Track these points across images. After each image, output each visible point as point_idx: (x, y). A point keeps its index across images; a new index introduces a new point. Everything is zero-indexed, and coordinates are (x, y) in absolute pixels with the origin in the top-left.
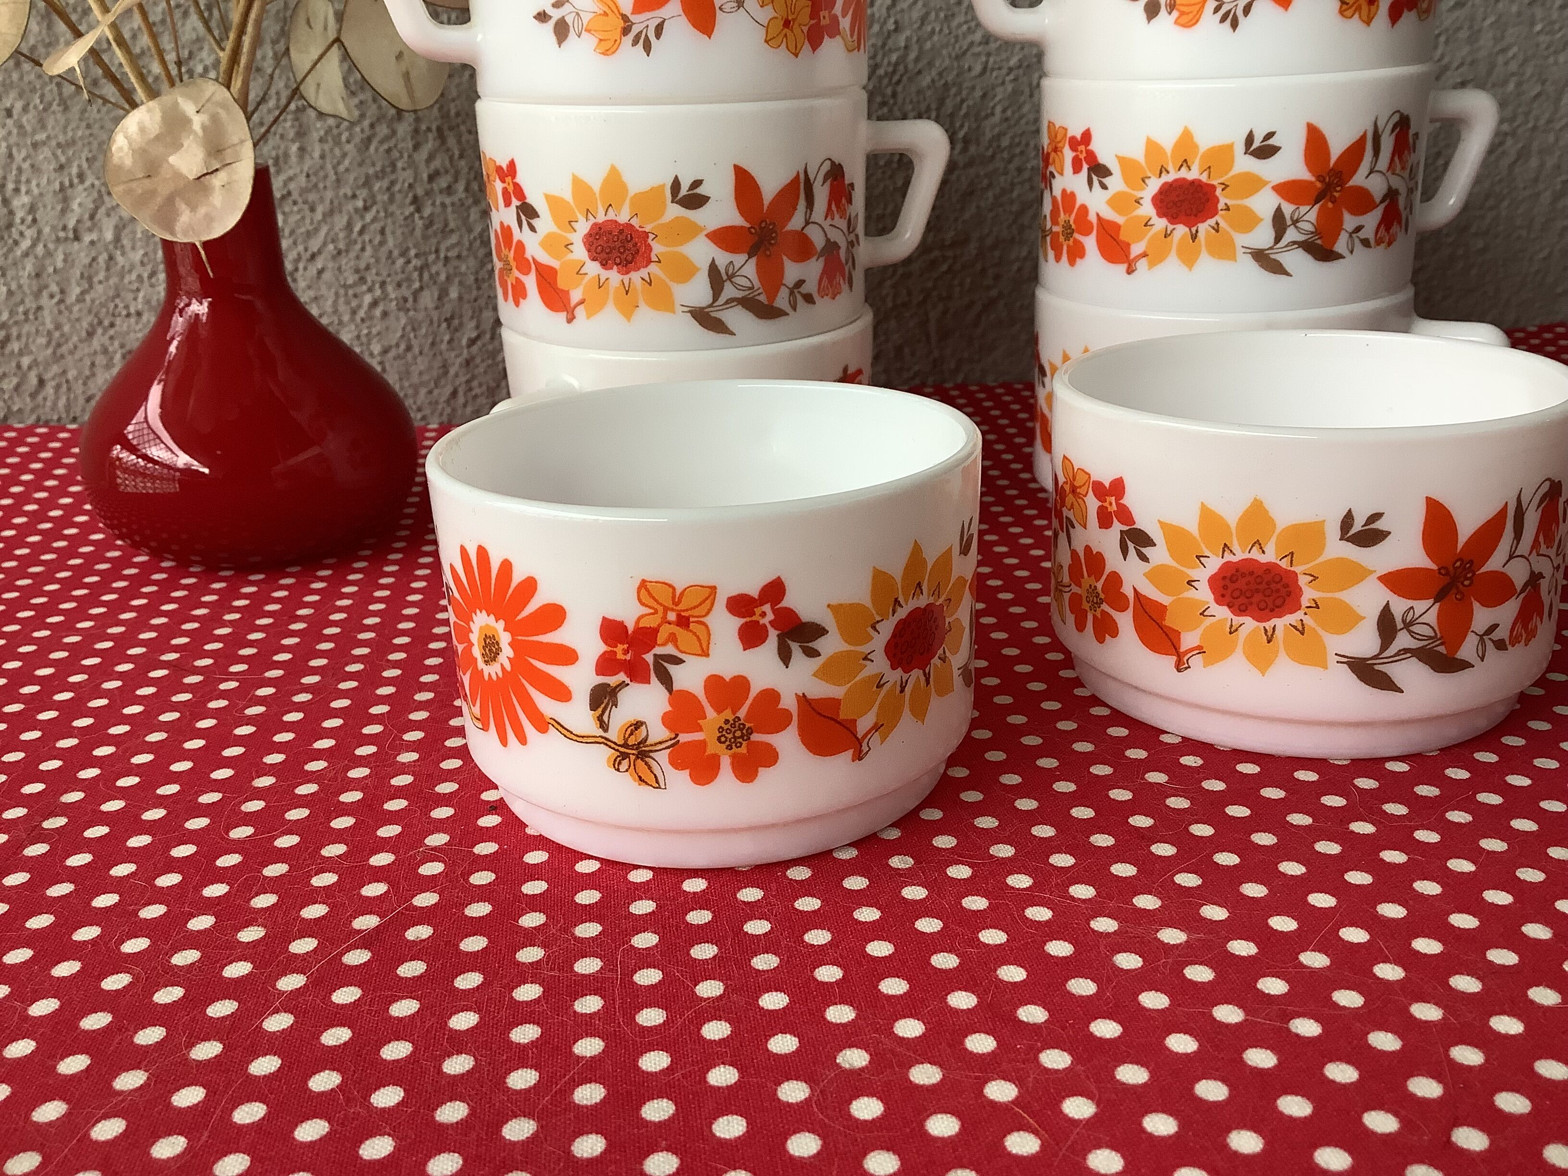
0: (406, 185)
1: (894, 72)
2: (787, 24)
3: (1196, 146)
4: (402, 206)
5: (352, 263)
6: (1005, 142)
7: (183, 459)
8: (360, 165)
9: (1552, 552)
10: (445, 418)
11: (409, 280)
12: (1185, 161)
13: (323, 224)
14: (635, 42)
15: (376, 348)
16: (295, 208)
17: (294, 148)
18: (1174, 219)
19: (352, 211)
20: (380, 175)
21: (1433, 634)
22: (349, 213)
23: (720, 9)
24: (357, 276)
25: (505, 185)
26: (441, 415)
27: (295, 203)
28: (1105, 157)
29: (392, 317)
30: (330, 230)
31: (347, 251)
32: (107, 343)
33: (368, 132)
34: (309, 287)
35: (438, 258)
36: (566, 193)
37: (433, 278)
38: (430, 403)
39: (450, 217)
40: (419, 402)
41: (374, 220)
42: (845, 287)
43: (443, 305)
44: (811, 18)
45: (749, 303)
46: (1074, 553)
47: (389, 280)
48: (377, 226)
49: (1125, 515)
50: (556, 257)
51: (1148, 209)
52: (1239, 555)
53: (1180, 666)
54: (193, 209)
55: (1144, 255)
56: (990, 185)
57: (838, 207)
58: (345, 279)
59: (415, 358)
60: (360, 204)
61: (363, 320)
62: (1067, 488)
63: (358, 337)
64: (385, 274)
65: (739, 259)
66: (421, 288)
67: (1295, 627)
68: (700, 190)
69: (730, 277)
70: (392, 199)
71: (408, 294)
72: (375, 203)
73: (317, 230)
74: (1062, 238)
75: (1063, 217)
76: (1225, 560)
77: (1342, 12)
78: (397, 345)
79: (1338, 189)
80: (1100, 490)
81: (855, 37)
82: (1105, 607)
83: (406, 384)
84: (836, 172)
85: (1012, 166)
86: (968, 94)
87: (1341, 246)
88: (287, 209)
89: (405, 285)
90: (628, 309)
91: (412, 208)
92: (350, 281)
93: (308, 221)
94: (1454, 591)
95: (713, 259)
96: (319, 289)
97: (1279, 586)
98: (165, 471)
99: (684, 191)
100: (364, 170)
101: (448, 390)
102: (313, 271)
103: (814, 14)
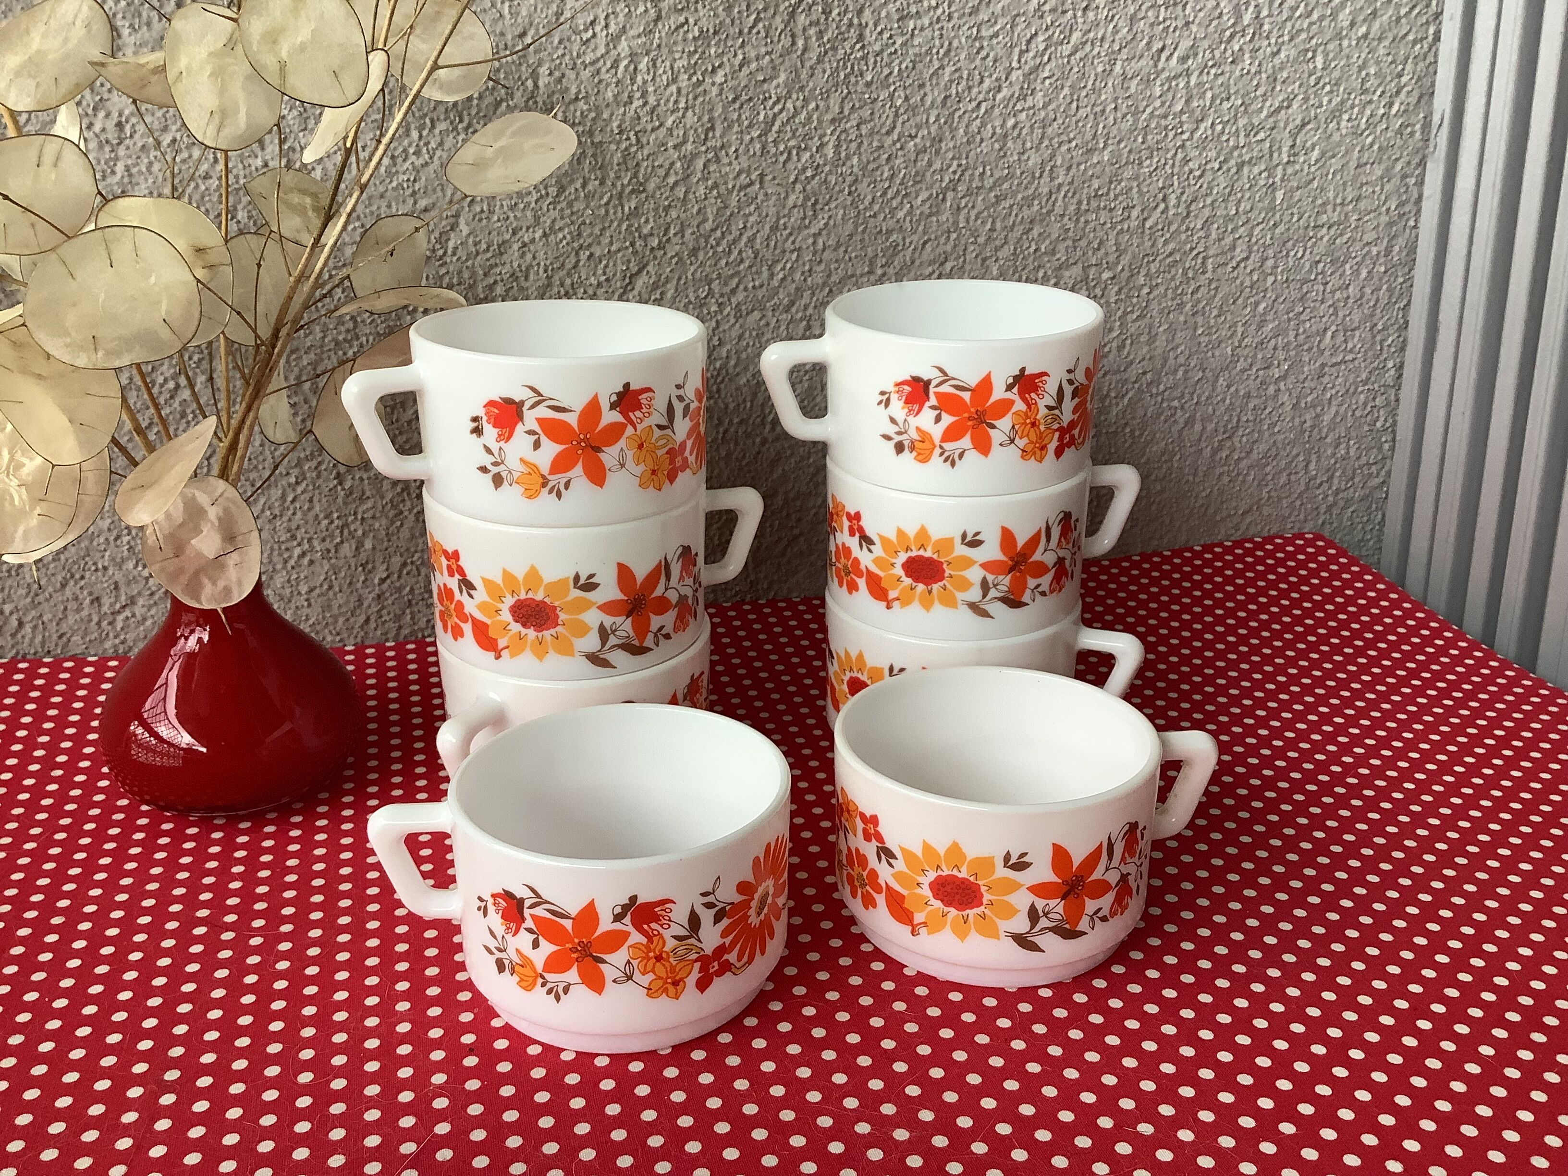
2: (654, 472)
3: (929, 537)
4: (327, 480)
9: (1134, 860)
10: (359, 640)
11: (332, 536)
12: (923, 545)
14: (550, 492)
15: (304, 589)
18: (916, 579)
19: (286, 485)
21: (1061, 918)
22: (283, 486)
23: (609, 470)
25: (450, 563)
28: (871, 532)
29: (317, 565)
30: (268, 499)
32: (78, 592)
35: (356, 518)
37: (352, 533)
39: (367, 488)
41: (304, 492)
42: (692, 620)
43: (360, 554)
44: (670, 464)
45: (626, 647)
46: (849, 848)
47: (315, 536)
48: (307, 496)
49: (879, 838)
50: (489, 618)
51: (899, 571)
52: (946, 872)
53: (914, 933)
54: (215, 583)
55: (898, 599)
56: (792, 454)
57: (687, 571)
59: (335, 594)
60: (293, 480)
62: (844, 808)
63: (289, 581)
64: (312, 532)
65: (619, 620)
66: (342, 542)
67: (980, 915)
68: (594, 580)
69: (613, 632)
70: (319, 476)
71: (330, 546)
72: (305, 479)
74: (843, 574)
75: (843, 559)
76: (938, 874)
77: (1023, 457)
78: (321, 586)
79: (1024, 563)
80: (864, 818)
81: (699, 463)
82: (868, 888)
83: (328, 615)
84: (686, 552)
87: (1026, 598)
89: (328, 540)
90: (541, 654)
94: (1073, 893)
95: (602, 622)
97: (970, 891)
99: (582, 581)
101: (363, 618)
103: (672, 461)
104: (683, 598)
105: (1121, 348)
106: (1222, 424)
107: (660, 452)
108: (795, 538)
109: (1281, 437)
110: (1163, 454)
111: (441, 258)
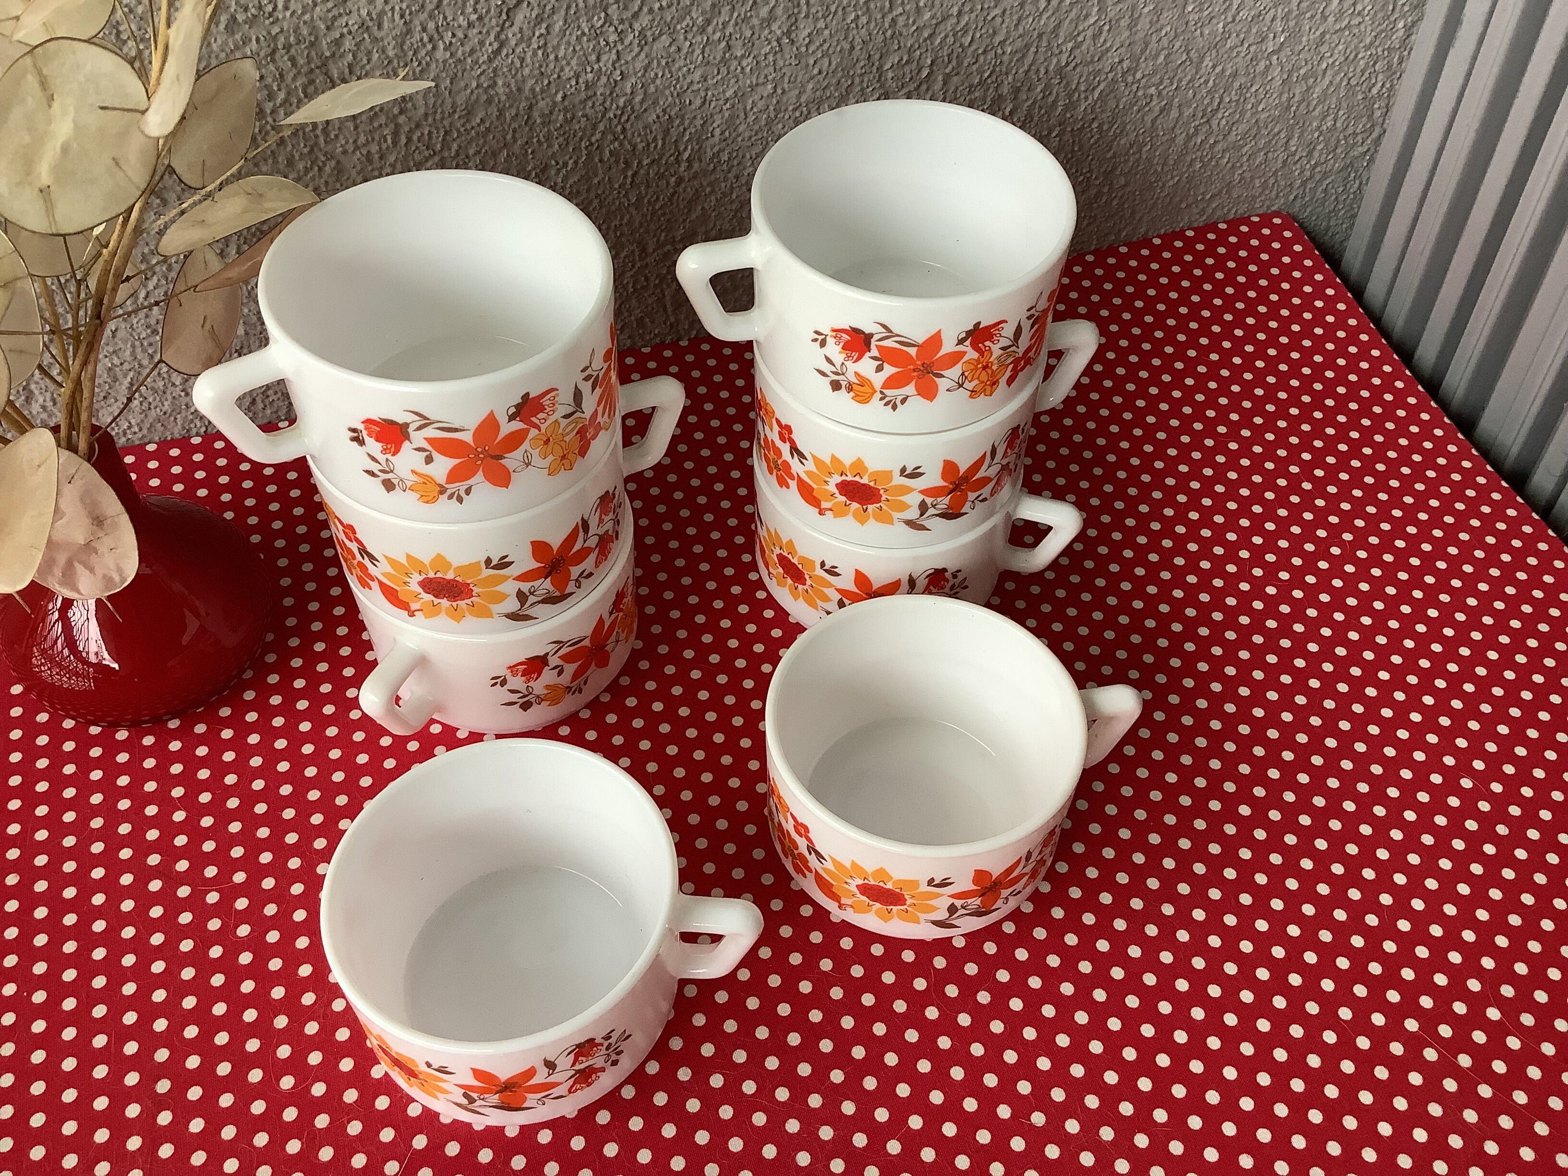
2: (563, 457)
3: (866, 467)
6: (725, 157)
12: (858, 473)
14: (450, 497)
18: (850, 498)
28: (802, 447)
45: (547, 600)
49: (810, 840)
51: (833, 488)
52: (873, 882)
54: (92, 568)
55: (831, 509)
57: (606, 513)
58: (139, 334)
67: (903, 910)
68: (507, 559)
69: (532, 593)
75: (772, 454)
76: (865, 881)
79: (965, 484)
82: (798, 862)
86: (690, 123)
90: (457, 617)
95: (519, 588)
99: (494, 562)
105: (1095, 37)
106: (1200, 109)
109: (1263, 116)
110: (1131, 146)
111: (271, 15)
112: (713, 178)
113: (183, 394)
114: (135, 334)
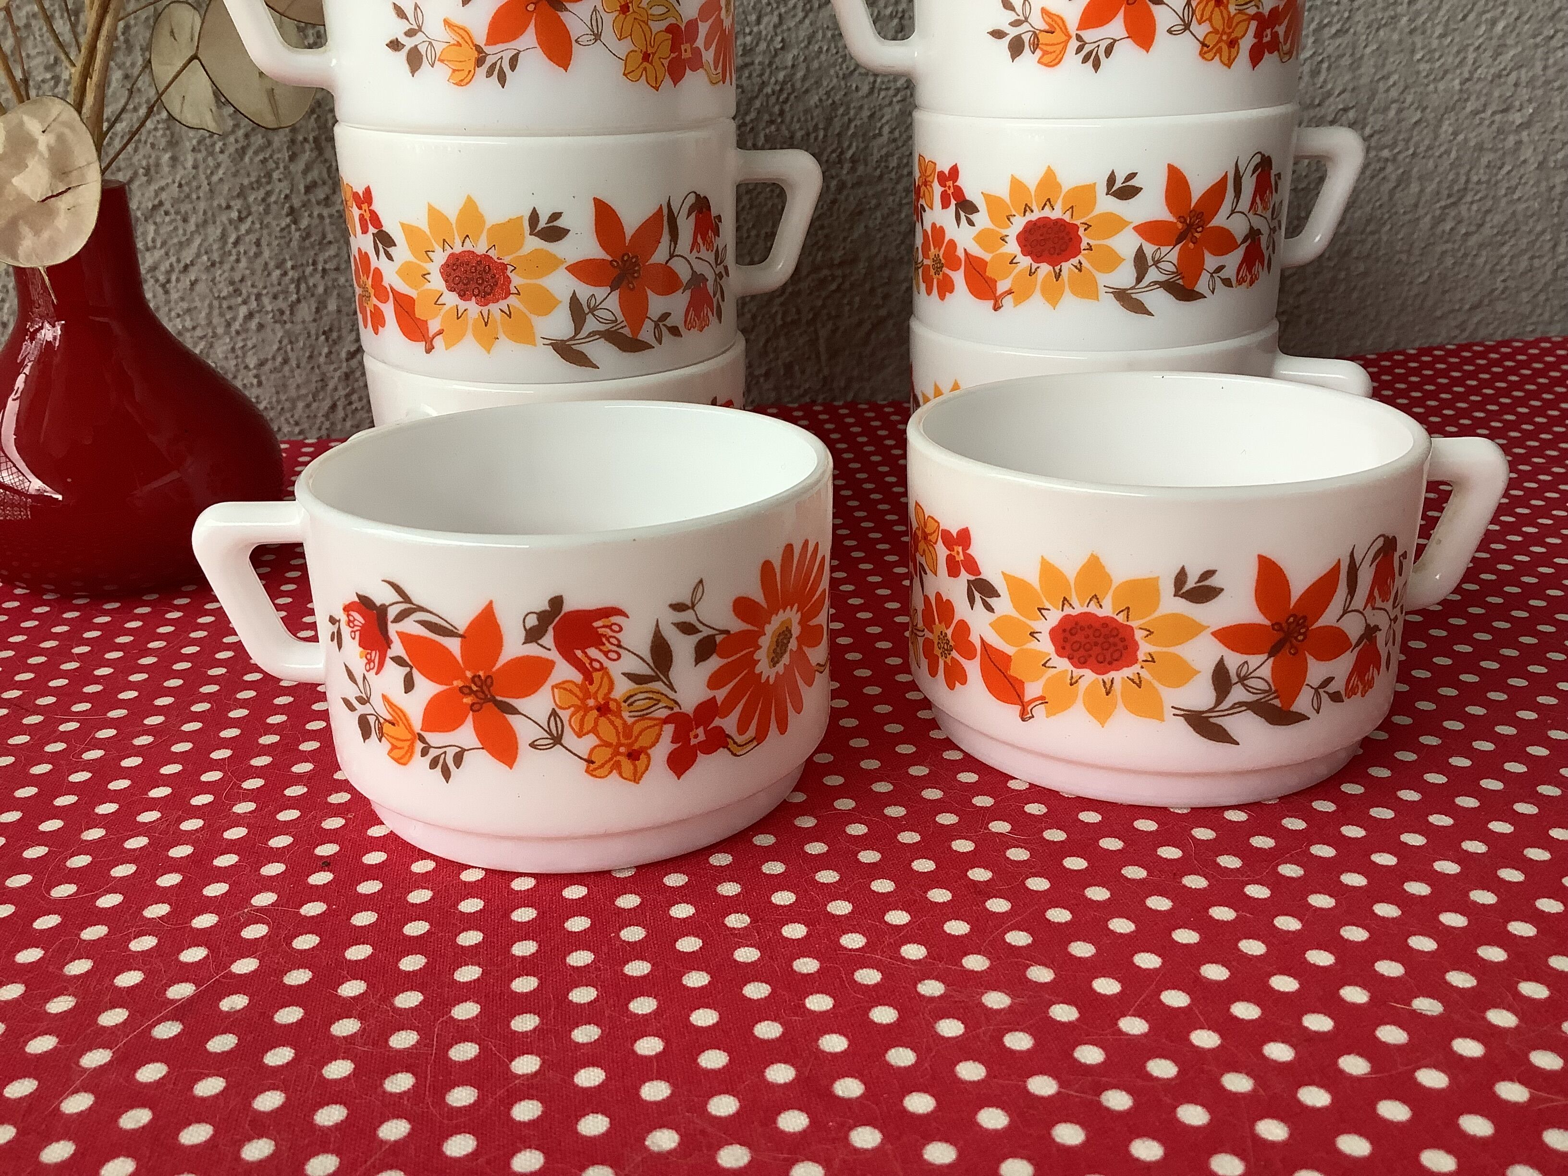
0: (283, 196)
1: (781, 90)
2: (646, 57)
3: (1059, 186)
4: (277, 217)
5: (226, 275)
6: (893, 162)
7: (35, 485)
8: (235, 174)
9: (1388, 606)
10: (324, 432)
11: (286, 292)
12: (1049, 200)
13: (196, 236)
14: (489, 74)
15: (252, 362)
16: (167, 219)
17: (167, 156)
18: (1038, 257)
19: (226, 222)
20: (255, 186)
21: (1267, 688)
22: (223, 224)
23: (576, 41)
24: (231, 288)
25: (362, 212)
26: (320, 429)
27: (167, 213)
28: (972, 194)
29: (269, 330)
30: (203, 240)
31: (221, 263)
33: (242, 142)
34: (182, 299)
35: (315, 270)
36: (422, 222)
37: (311, 290)
38: (308, 417)
39: (328, 229)
40: (296, 417)
41: (248, 232)
42: (713, 319)
43: (321, 318)
44: (672, 51)
45: (613, 337)
46: (926, 599)
47: (265, 292)
48: (253, 237)
49: (972, 566)
50: (415, 287)
51: (1013, 247)
52: (1078, 608)
53: (1025, 716)
54: (37, 233)
55: (1010, 292)
56: (878, 205)
57: (704, 239)
58: (220, 291)
59: (292, 371)
60: (234, 215)
61: (238, 333)
62: (919, 533)
63: (233, 349)
64: (261, 286)
65: (601, 292)
66: (299, 301)
67: (1132, 680)
68: (560, 223)
69: (592, 310)
70: (267, 211)
71: (284, 306)
72: (249, 214)
73: (189, 241)
74: (932, 272)
75: (933, 251)
76: (1064, 613)
77: (1202, 54)
78: (274, 358)
79: (1199, 229)
80: (948, 539)
81: (720, 70)
82: (954, 653)
83: (283, 397)
84: (701, 206)
85: (900, 187)
86: (856, 114)
87: (1202, 286)
88: (158, 220)
89: (281, 297)
90: (488, 341)
91: (288, 220)
92: (224, 293)
93: (181, 231)
94: (1288, 645)
95: (574, 292)
96: (193, 301)
97: (1117, 640)
98: (16, 497)
99: (542, 223)
100: (238, 180)
101: (327, 403)
102: (186, 282)
103: (675, 47)
104: (697, 279)
105: (1315, 73)
106: (1445, 185)
107: (658, 26)
108: (882, 321)
109: (1521, 206)
112: (879, 188)
113: (255, 381)
114: (215, 290)
